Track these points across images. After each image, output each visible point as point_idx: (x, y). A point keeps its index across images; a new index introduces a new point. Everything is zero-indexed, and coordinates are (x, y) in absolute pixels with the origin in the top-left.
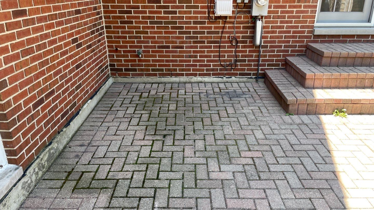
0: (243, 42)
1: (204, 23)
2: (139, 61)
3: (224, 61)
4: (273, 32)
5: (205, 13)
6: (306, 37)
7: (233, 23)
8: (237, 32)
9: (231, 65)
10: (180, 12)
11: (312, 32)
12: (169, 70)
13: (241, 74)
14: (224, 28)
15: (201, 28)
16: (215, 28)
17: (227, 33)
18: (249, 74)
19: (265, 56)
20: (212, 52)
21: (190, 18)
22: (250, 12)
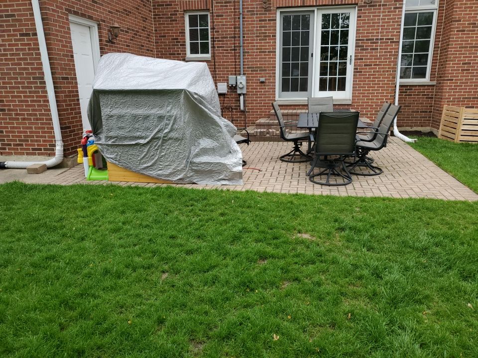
0: (235, 109)
4: (252, 103)
6: (271, 106)
7: (228, 98)
8: (232, 103)
19: (249, 117)
22: (236, 92)
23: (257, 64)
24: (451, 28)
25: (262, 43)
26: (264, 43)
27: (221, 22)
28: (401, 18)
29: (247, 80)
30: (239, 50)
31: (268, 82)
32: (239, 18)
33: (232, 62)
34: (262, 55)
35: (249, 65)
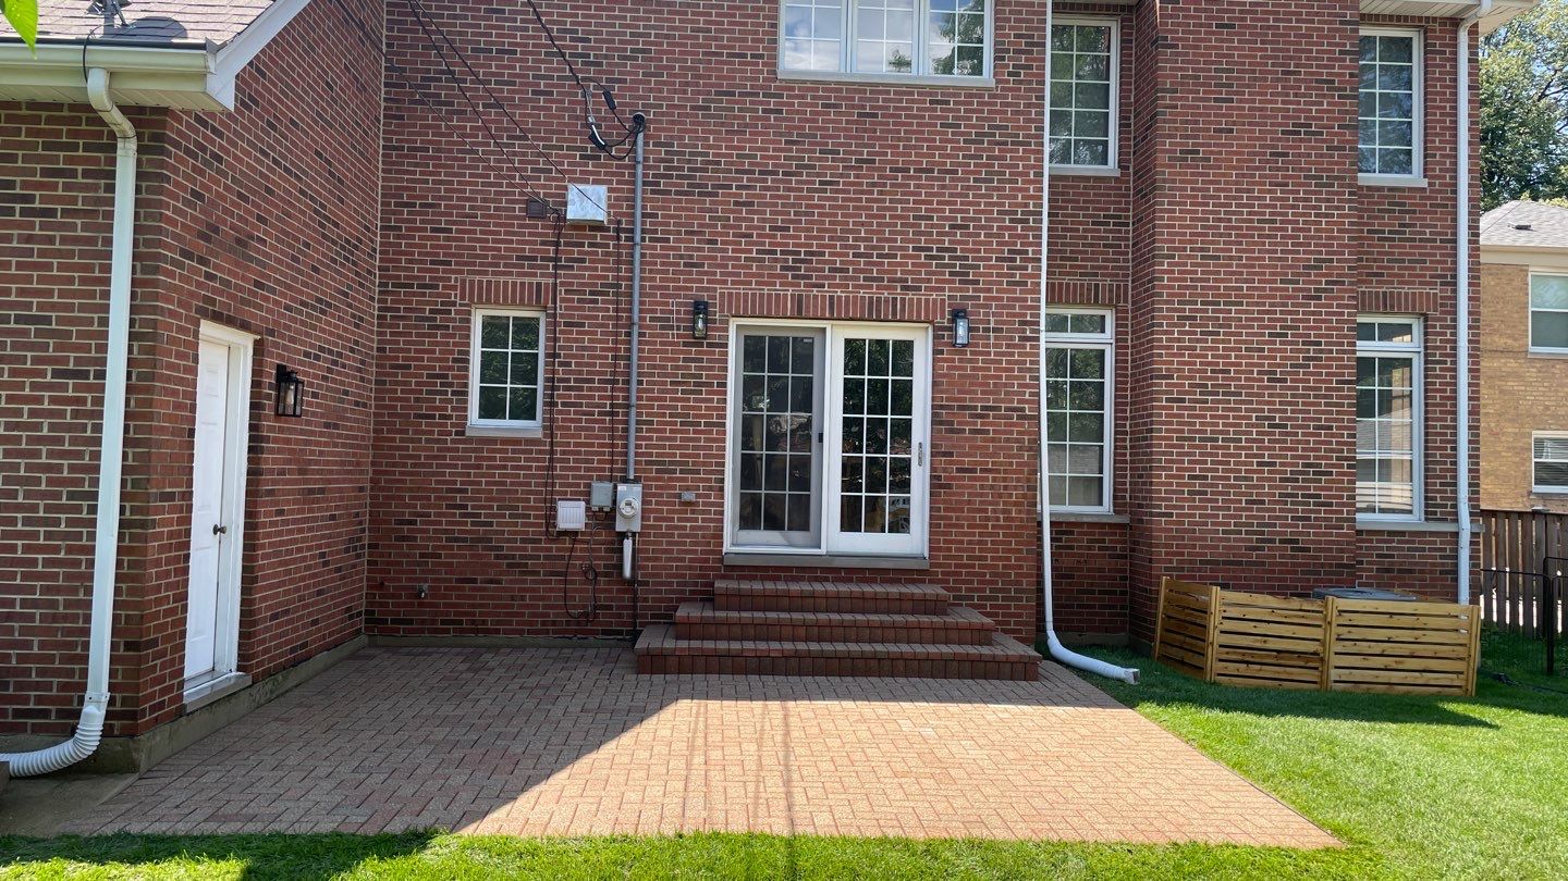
0: (606, 575)
1: (540, 541)
2: (421, 605)
3: (574, 607)
4: (656, 559)
5: (540, 525)
6: (713, 569)
7: (587, 542)
8: (595, 558)
9: (586, 615)
10: (498, 524)
11: (721, 560)
12: (473, 622)
13: (605, 632)
14: (572, 550)
15: (533, 549)
16: (558, 549)
17: (578, 558)
18: (620, 633)
19: (646, 600)
20: (552, 590)
21: (516, 533)
22: (613, 526)
23: (674, 455)
24: (1152, 392)
25: (688, 400)
26: (695, 400)
27: (576, 340)
28: (1038, 362)
29: (644, 495)
30: (627, 414)
31: (704, 504)
32: (629, 334)
33: (602, 445)
34: (688, 432)
35: (651, 455)
